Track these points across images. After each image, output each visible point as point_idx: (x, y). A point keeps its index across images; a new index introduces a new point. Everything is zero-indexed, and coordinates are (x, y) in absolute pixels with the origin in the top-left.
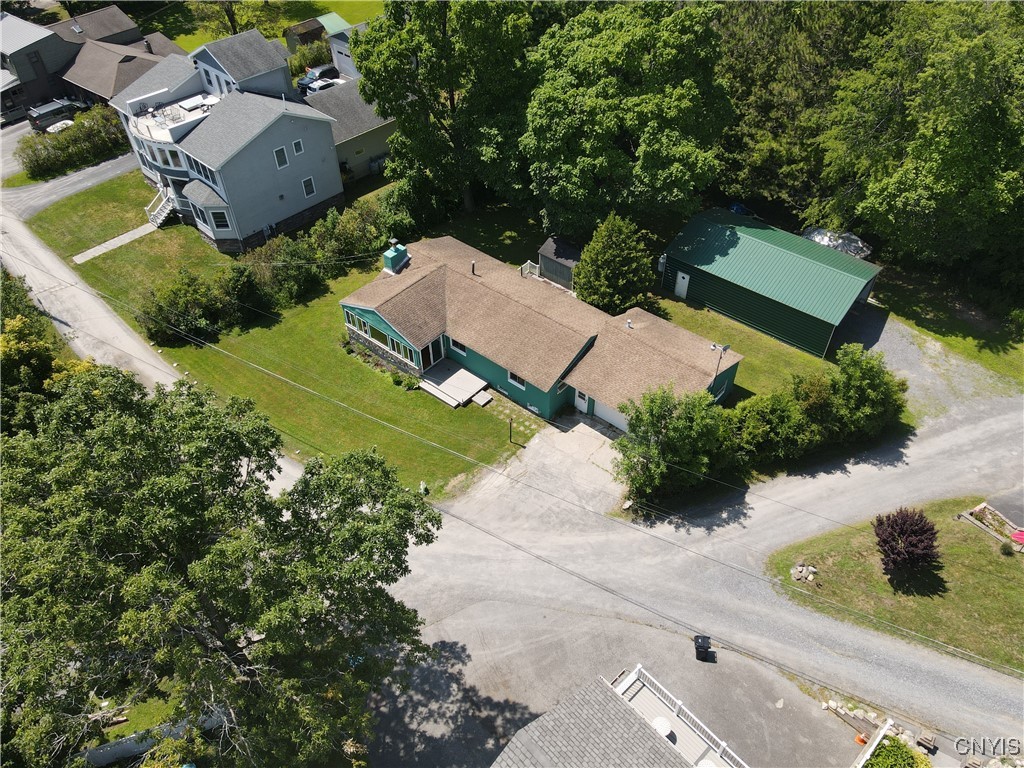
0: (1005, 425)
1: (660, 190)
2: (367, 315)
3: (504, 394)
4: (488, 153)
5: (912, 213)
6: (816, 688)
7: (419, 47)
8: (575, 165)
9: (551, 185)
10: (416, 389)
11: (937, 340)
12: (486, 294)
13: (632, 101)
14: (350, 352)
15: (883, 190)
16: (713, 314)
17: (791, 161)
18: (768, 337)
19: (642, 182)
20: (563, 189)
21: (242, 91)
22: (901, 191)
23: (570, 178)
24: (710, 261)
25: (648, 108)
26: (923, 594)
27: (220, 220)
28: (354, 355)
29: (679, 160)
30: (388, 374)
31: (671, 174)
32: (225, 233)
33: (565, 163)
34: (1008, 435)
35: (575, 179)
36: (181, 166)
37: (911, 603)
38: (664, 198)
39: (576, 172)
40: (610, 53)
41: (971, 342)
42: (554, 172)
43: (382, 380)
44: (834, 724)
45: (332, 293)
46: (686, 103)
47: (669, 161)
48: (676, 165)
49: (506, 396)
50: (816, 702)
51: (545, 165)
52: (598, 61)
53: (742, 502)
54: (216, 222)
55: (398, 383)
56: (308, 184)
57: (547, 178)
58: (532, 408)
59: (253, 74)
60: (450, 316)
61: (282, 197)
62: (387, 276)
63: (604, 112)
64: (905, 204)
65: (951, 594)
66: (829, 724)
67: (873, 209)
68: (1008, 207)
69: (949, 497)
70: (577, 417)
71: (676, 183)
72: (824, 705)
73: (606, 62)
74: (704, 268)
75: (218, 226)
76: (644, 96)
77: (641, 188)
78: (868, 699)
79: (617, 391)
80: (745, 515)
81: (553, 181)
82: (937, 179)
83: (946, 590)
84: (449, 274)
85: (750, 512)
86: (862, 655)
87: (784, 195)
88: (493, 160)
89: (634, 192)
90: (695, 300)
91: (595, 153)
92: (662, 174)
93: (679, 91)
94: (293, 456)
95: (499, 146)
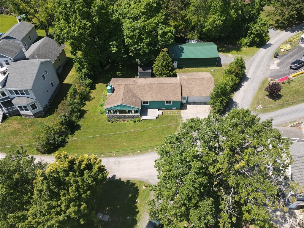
0: (256, 64)
1: (167, 41)
2: (118, 107)
3: (164, 109)
4: (114, 49)
5: (218, 27)
6: (284, 125)
7: (85, 24)
8: (143, 43)
9: (139, 51)
10: (141, 120)
11: (229, 54)
12: (144, 86)
13: (151, 20)
14: (113, 122)
15: (210, 24)
16: (186, 68)
17: (180, 26)
18: (202, 68)
19: (162, 41)
20: (143, 51)
21: (15, 61)
22: (214, 22)
23: (143, 47)
24: (181, 56)
25: (156, 21)
26: (280, 98)
27: (34, 107)
28: (114, 122)
29: (169, 32)
30: (130, 121)
31: (169, 36)
32: (36, 111)
33: (141, 43)
34: (258, 65)
35: (145, 47)
36: (6, 95)
37: (280, 101)
38: (169, 43)
39: (144, 45)
40: (141, 9)
41: (234, 52)
42: (139, 47)
43: (130, 123)
44: (293, 128)
45: (87, 111)
46: (163, 17)
47: (167, 33)
48: (169, 33)
49: (165, 109)
50: (287, 127)
51: (136, 46)
52: (139, 12)
53: (234, 102)
54: (32, 108)
55: (135, 122)
56: (52, 83)
57: (138, 49)
58: (174, 109)
59: (16, 54)
60: (139, 96)
61: (48, 91)
62: (110, 95)
63: (147, 25)
64: (216, 25)
65: (284, 95)
66: (292, 129)
67: (209, 29)
68: (235, 18)
69: (262, 81)
70: (185, 105)
71: (171, 38)
72: (289, 126)
73: (141, 12)
74: (181, 58)
75: (33, 109)
76: (153, 18)
77: (162, 43)
78: (293, 121)
79: (196, 92)
80: (237, 104)
81: (140, 49)
82: (221, 16)
83: (282, 95)
84: (129, 86)
85: (237, 103)
86: (284, 115)
87: (181, 35)
88: (117, 51)
89: (160, 44)
90: (180, 67)
91: (146, 38)
92: (167, 37)
93: (160, 14)
94: (130, 155)
95: (117, 46)
